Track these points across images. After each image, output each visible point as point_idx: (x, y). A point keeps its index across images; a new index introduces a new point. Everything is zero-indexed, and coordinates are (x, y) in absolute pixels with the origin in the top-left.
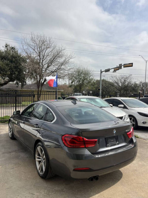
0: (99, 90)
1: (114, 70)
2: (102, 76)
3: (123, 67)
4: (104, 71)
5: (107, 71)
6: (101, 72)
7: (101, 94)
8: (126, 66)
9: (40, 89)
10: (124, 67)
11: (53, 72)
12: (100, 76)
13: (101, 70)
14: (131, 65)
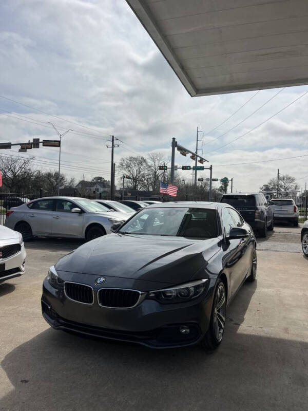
1: (21, 148)
3: (41, 144)
8: (47, 143)
10: (43, 145)
14: (57, 144)
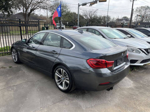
0: (77, 21)
1: (90, 4)
2: (79, 9)
4: (81, 5)
5: (84, 4)
6: (79, 6)
7: (78, 24)
9: (27, 18)
10: (99, 2)
11: (39, 3)
12: (78, 9)
13: (79, 4)
